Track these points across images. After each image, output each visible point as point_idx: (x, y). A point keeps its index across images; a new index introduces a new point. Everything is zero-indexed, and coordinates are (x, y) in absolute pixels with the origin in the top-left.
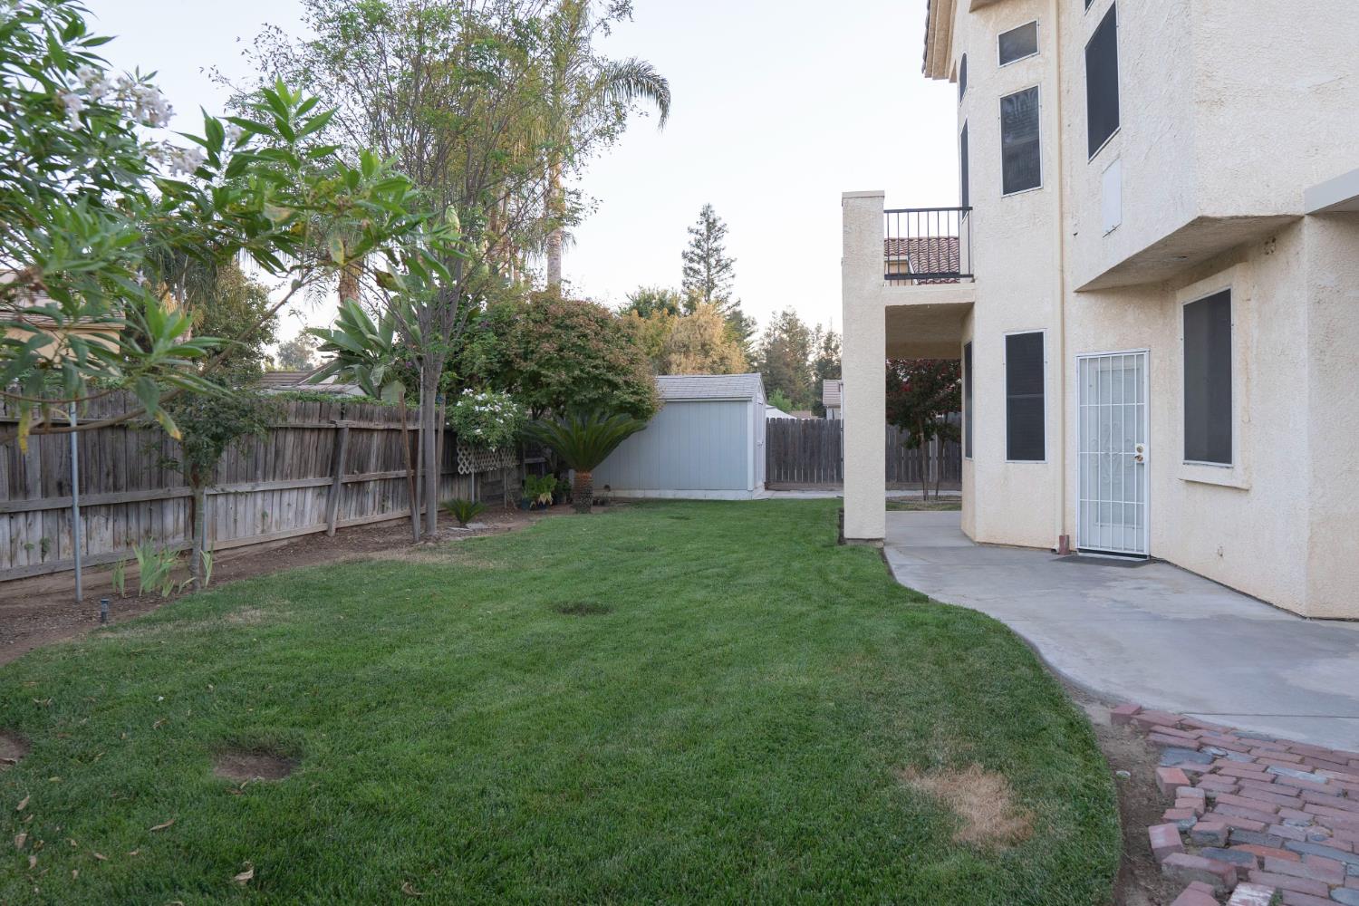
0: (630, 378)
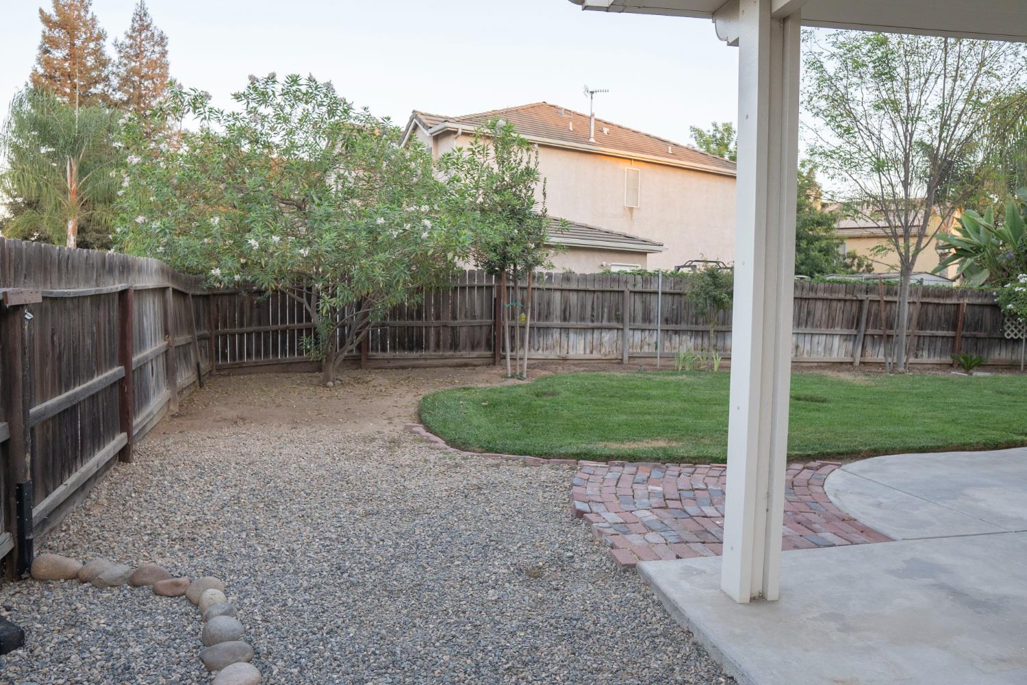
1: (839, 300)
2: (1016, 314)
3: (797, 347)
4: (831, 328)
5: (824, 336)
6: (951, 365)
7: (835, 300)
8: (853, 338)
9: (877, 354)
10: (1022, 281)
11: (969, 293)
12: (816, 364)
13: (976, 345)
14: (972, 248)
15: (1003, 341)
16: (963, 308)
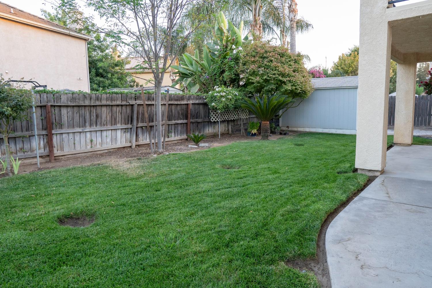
0: (292, 79)
1: (118, 106)
2: (216, 108)
3: (91, 141)
4: (114, 125)
5: (110, 131)
6: (187, 139)
7: (115, 105)
8: (129, 130)
9: (145, 139)
10: (217, 90)
11: (192, 97)
12: (106, 151)
13: (198, 126)
14: (189, 73)
15: (209, 123)
16: (190, 106)
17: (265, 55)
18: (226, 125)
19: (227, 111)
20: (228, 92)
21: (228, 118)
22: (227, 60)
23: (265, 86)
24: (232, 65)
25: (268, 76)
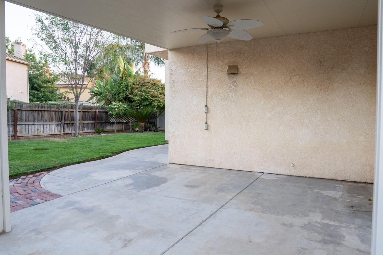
0: (158, 99)
1: (54, 111)
2: (112, 114)
3: (38, 130)
4: (51, 122)
5: (49, 125)
6: (94, 132)
7: (52, 111)
8: (60, 125)
9: (68, 130)
10: (113, 104)
11: (98, 108)
12: (46, 136)
13: (102, 125)
14: (99, 93)
15: (110, 124)
16: (97, 113)
17: (144, 85)
18: (121, 125)
19: (119, 116)
20: (120, 105)
21: (121, 121)
22: (122, 86)
23: (143, 103)
24: (124, 90)
25: (144, 97)
